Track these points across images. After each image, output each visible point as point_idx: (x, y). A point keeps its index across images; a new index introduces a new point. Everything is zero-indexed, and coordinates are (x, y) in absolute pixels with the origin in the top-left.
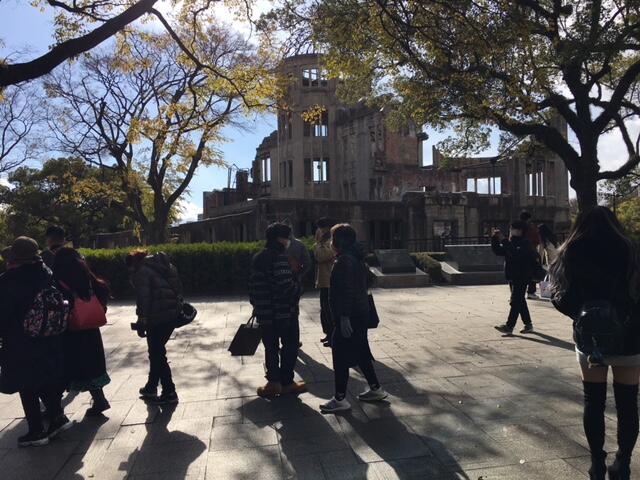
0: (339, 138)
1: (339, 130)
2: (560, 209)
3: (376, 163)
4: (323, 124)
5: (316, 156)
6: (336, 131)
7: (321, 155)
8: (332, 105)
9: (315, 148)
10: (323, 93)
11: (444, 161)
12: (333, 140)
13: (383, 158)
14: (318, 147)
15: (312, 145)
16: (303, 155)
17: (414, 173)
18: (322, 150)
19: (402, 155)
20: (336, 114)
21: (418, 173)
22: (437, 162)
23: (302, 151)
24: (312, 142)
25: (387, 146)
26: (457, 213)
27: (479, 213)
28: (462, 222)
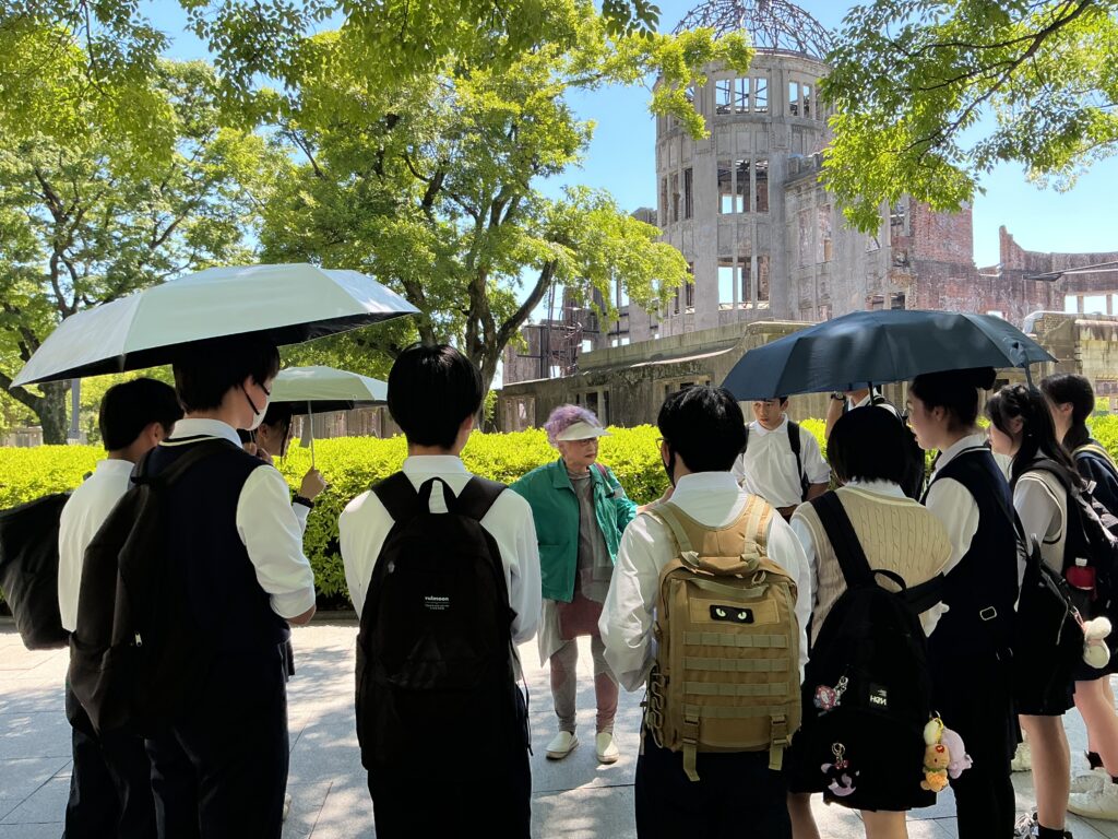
0: (790, 214)
1: (791, 199)
3: (894, 259)
4: (739, 193)
5: (744, 251)
6: (783, 201)
7: (754, 249)
8: (776, 150)
9: (740, 235)
10: (760, 126)
11: (1022, 257)
12: (778, 219)
13: (909, 250)
14: (747, 234)
15: (735, 230)
16: (716, 250)
17: (968, 281)
18: (754, 240)
19: (944, 245)
20: (784, 167)
21: (976, 283)
22: (1010, 261)
23: (714, 243)
24: (734, 224)
25: (917, 225)
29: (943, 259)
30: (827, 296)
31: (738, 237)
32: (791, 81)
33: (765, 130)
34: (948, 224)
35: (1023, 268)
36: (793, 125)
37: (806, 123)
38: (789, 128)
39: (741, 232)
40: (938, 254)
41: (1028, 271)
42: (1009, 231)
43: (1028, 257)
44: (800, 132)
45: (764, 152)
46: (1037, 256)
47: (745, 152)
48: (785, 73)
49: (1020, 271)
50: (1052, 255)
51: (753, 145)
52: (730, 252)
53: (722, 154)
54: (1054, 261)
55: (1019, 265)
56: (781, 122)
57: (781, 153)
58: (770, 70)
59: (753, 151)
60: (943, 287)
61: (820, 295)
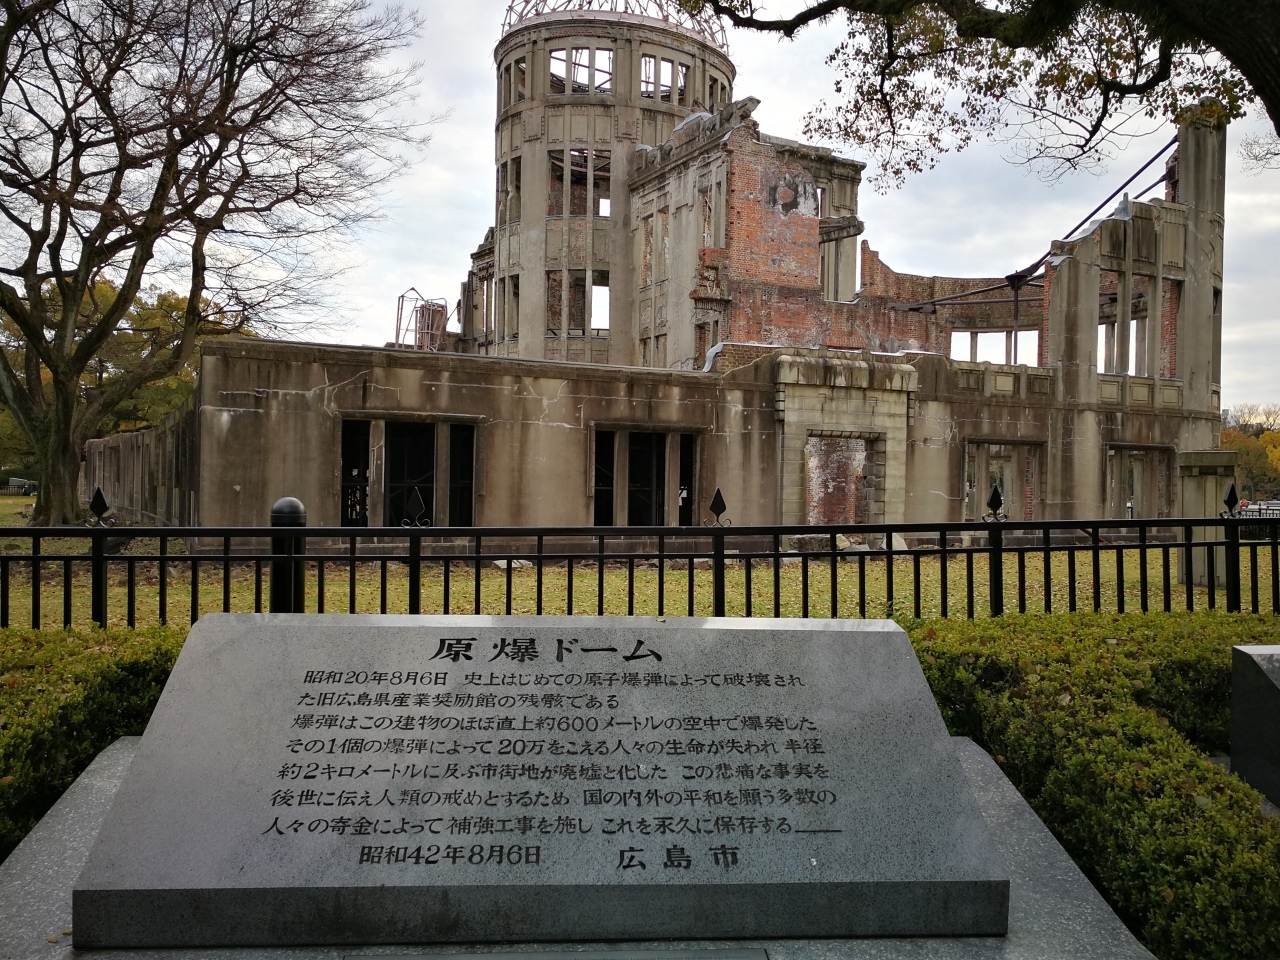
0: (635, 223)
1: (637, 202)
3: (702, 277)
6: (628, 202)
8: (619, 139)
10: (599, 110)
12: (620, 224)
13: (721, 266)
14: (580, 243)
15: (566, 236)
16: (543, 262)
17: (808, 309)
18: (590, 250)
19: (774, 261)
20: (631, 161)
22: (872, 284)
23: (542, 253)
24: (565, 228)
25: (734, 235)
26: (884, 414)
27: (952, 417)
28: (899, 442)
29: (772, 279)
30: (663, 324)
31: (569, 247)
32: (645, 55)
33: (607, 115)
34: (781, 234)
35: (891, 293)
36: (644, 110)
37: (664, 107)
38: (638, 114)
39: (573, 239)
40: (765, 272)
41: (898, 297)
42: (872, 248)
43: (901, 279)
44: (655, 119)
45: (604, 142)
46: (916, 280)
47: (580, 141)
48: (635, 45)
50: (934, 279)
51: (591, 134)
52: (559, 263)
53: (554, 141)
54: (937, 287)
55: (887, 292)
56: (627, 106)
57: (627, 143)
58: (615, 40)
59: (591, 139)
60: (769, 314)
61: (658, 321)
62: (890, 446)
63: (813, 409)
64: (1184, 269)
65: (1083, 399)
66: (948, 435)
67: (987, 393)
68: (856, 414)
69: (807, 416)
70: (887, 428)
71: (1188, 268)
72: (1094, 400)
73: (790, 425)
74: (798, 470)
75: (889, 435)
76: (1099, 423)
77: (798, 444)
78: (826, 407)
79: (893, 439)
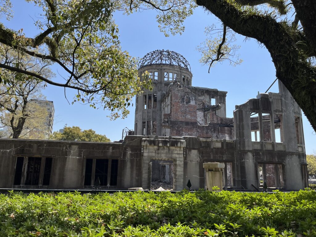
2: (292, 154)
3: (164, 121)
5: (149, 120)
6: (161, 105)
7: (152, 119)
8: (159, 91)
9: (148, 115)
10: (154, 85)
11: (219, 119)
12: (159, 110)
13: (168, 118)
15: (147, 114)
16: (142, 120)
17: (194, 127)
18: (152, 116)
19: (184, 116)
20: (161, 96)
21: (197, 128)
22: (213, 120)
23: (142, 117)
24: (147, 112)
25: (172, 110)
26: (176, 154)
27: (200, 154)
28: (181, 161)
29: (183, 120)
32: (165, 72)
33: (156, 86)
34: (186, 109)
35: (219, 122)
38: (163, 85)
40: (181, 118)
41: (221, 123)
43: (222, 119)
45: (155, 92)
47: (150, 92)
48: (163, 70)
49: (218, 124)
52: (145, 120)
56: (161, 83)
57: (161, 92)
60: (182, 129)
62: (178, 162)
63: (152, 152)
64: (282, 111)
65: (247, 149)
66: (198, 159)
67: (212, 147)
68: (166, 153)
69: (150, 154)
70: (177, 157)
71: (283, 111)
72: (251, 149)
73: (145, 156)
74: (147, 169)
75: (178, 159)
76: (253, 156)
77: (148, 162)
78: (157, 152)
79: (179, 160)
